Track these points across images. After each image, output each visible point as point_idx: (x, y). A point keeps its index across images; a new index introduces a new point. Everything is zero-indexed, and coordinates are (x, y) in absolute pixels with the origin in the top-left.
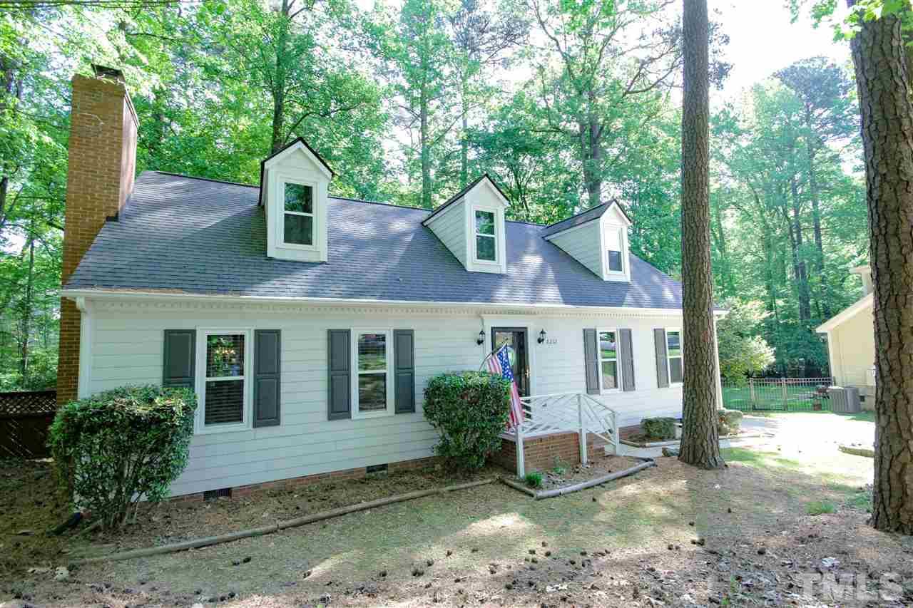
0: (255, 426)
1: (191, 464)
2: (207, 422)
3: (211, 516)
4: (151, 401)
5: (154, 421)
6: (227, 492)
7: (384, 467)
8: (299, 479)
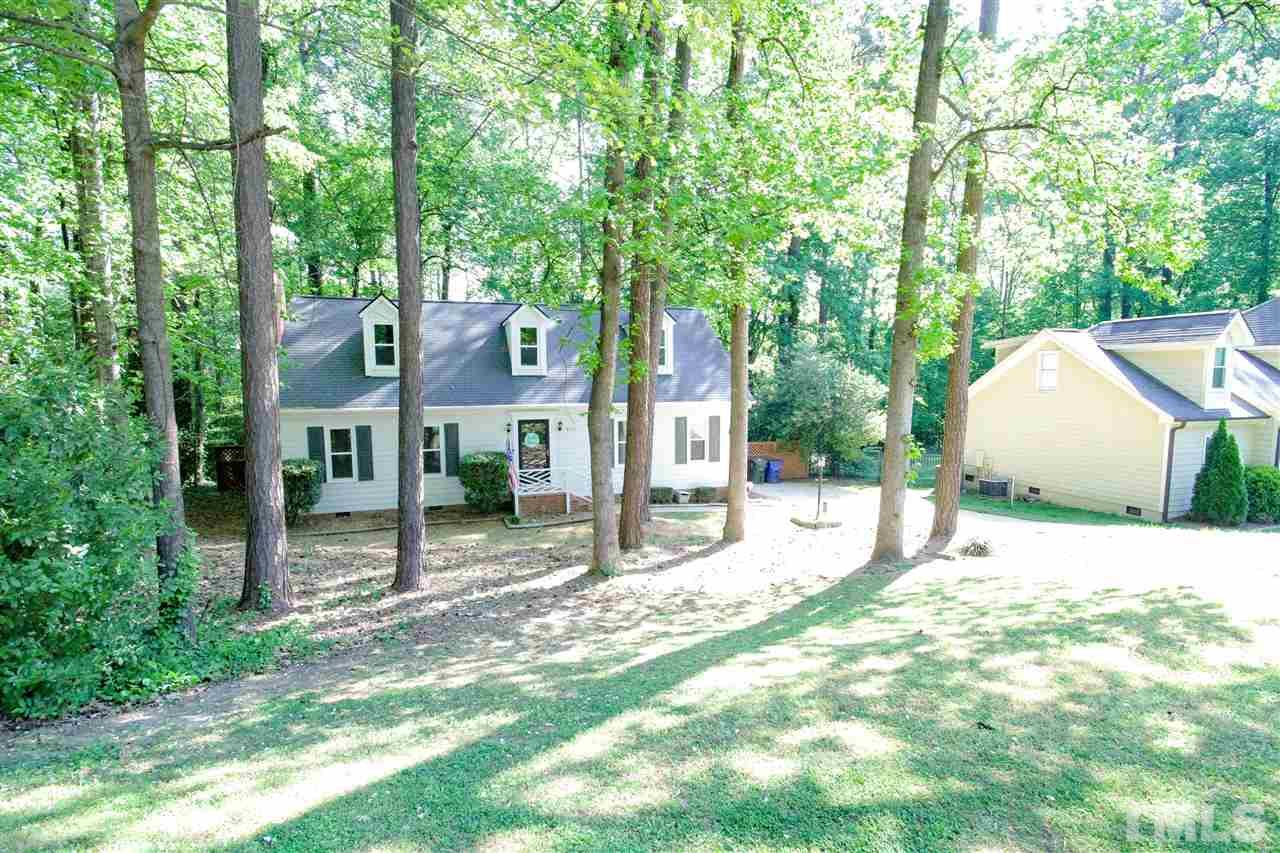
0: (360, 480)
1: (324, 498)
2: (335, 476)
3: (336, 525)
4: (300, 467)
5: (302, 477)
6: (348, 514)
7: (440, 508)
8: (385, 511)
